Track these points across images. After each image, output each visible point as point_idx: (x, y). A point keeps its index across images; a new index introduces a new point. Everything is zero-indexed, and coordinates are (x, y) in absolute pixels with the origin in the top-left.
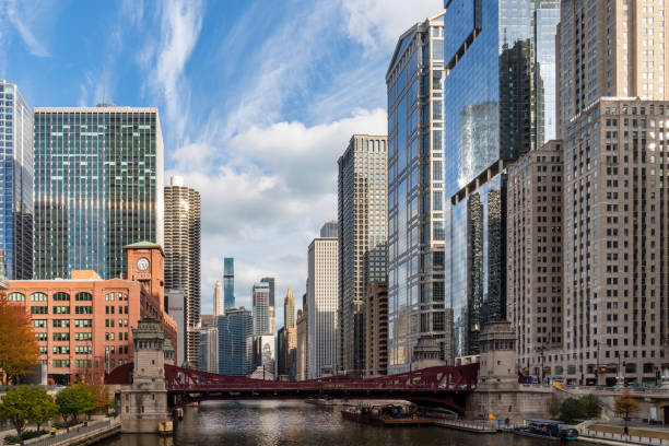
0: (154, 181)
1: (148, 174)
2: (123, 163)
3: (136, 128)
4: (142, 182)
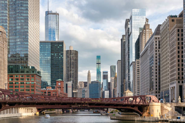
0: (63, 58)
1: (61, 57)
2: (55, 54)
3: (58, 46)
4: (60, 59)
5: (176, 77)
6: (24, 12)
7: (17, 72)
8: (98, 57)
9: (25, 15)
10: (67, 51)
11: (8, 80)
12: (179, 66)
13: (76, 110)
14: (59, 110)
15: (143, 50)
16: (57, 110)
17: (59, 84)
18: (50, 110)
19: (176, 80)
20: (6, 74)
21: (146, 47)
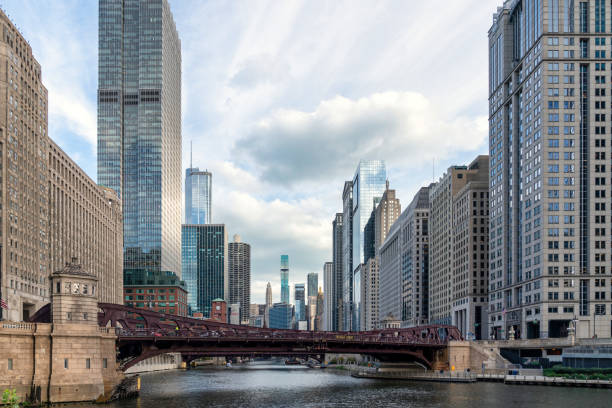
0: (223, 258)
1: (220, 255)
2: (208, 250)
3: (214, 233)
4: (217, 259)
5: (469, 289)
6: (154, 163)
7: (141, 282)
8: (285, 259)
9: (154, 169)
10: (231, 245)
11: (124, 298)
12: (475, 267)
13: (247, 359)
14: (220, 359)
15: (383, 243)
16: (215, 359)
17: (218, 308)
18: (204, 359)
19: (470, 295)
20: (121, 287)
21: (389, 238)
